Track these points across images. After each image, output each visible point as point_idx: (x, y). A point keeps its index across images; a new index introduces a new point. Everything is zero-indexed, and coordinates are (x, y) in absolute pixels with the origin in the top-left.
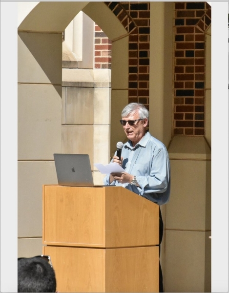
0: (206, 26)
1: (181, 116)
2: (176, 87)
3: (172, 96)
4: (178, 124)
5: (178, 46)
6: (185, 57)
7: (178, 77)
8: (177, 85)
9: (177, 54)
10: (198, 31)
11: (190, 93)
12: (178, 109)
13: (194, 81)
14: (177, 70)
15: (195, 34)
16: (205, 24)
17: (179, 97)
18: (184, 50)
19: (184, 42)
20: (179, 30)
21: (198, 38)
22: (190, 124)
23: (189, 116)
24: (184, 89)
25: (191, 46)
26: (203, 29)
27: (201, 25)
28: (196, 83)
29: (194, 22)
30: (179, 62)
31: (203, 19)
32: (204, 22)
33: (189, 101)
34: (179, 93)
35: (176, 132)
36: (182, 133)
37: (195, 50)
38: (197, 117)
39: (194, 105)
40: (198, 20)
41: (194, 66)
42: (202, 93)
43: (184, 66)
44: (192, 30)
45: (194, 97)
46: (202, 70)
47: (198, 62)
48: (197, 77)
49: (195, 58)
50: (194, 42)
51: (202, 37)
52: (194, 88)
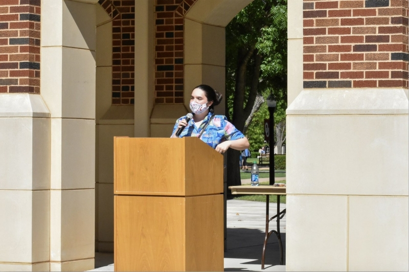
0: (185, 12)
1: (162, 88)
2: (156, 63)
3: (154, 71)
4: (159, 94)
5: (159, 29)
6: (165, 38)
7: (159, 55)
8: (157, 62)
9: (158, 35)
10: (177, 15)
11: (171, 68)
12: (159, 81)
13: (174, 58)
14: (157, 48)
15: (174, 18)
16: (184, 10)
17: (159, 72)
18: (165, 32)
19: (165, 25)
20: (159, 16)
21: (177, 21)
22: (171, 94)
23: (170, 88)
24: (164, 64)
25: (171, 28)
26: (182, 14)
27: (180, 11)
28: (176, 59)
29: (174, 8)
30: (159, 42)
31: (182, 5)
32: (183, 8)
33: (170, 75)
34: (159, 68)
35: (157, 101)
36: (163, 102)
37: (174, 31)
38: (177, 88)
39: (174, 78)
40: (176, 6)
41: (174, 45)
42: (182, 68)
43: (165, 46)
44: (171, 15)
45: (174, 71)
46: (182, 48)
47: (177, 41)
48: (177, 54)
49: (174, 38)
50: (174, 25)
51: (182, 21)
52: (174, 64)
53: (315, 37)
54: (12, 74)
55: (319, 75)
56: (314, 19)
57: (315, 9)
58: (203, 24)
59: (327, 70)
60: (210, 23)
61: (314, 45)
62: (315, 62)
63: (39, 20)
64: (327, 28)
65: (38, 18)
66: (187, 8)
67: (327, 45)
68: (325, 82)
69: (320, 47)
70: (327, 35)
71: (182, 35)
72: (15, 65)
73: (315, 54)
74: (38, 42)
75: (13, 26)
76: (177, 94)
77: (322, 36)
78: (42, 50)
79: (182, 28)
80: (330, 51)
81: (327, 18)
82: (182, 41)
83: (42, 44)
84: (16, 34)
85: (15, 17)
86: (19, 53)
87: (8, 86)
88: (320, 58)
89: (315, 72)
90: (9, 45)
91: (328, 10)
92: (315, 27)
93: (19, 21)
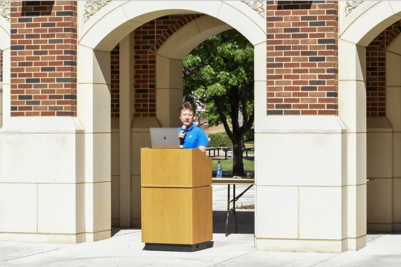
0: (156, 50)
1: (139, 106)
2: (135, 87)
3: (133, 93)
4: (137, 110)
5: (136, 62)
6: (141, 69)
7: (137, 82)
8: (135, 86)
9: (136, 67)
10: (150, 53)
11: (146, 91)
12: (137, 101)
13: (148, 84)
14: (136, 77)
15: (148, 54)
16: (156, 49)
17: (137, 94)
18: (141, 65)
19: (141, 59)
20: (137, 53)
21: (150, 57)
22: (146, 110)
23: (146, 105)
24: (141, 88)
25: (146, 62)
26: (154, 51)
27: (153, 49)
28: (150, 85)
29: (148, 47)
30: (137, 72)
31: (154, 45)
32: (155, 47)
33: (146, 96)
34: (137, 91)
35: (136, 115)
36: (140, 116)
37: (148, 64)
38: (151, 105)
39: (148, 98)
40: (151, 46)
41: (148, 74)
42: (154, 91)
43: (141, 75)
44: (146, 52)
45: (148, 94)
46: (154, 76)
47: (151, 72)
48: (151, 81)
49: (148, 69)
50: (148, 59)
51: (154, 57)
52: (148, 88)
53: (275, 80)
54: (59, 103)
55: (277, 106)
56: (274, 69)
57: (275, 62)
58: (171, 59)
59: (283, 103)
60: (174, 58)
61: (275, 86)
62: (275, 97)
63: (76, 65)
64: (283, 75)
65: (75, 64)
66: (158, 47)
67: (283, 86)
68: (282, 111)
69: (278, 87)
70: (283, 80)
71: (154, 67)
72: (61, 97)
73: (275, 92)
74: (75, 80)
75: (59, 69)
76: (151, 110)
77: (280, 80)
78: (78, 86)
79: (154, 62)
80: (285, 90)
81: (283, 68)
82: (154, 72)
83: (78, 81)
84: (61, 75)
85: (60, 63)
86: (64, 88)
87: (56, 111)
88: (278, 95)
89: (275, 104)
90: (56, 83)
91: (284, 63)
92: (275, 74)
93: (63, 66)
